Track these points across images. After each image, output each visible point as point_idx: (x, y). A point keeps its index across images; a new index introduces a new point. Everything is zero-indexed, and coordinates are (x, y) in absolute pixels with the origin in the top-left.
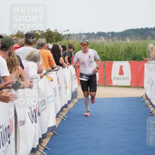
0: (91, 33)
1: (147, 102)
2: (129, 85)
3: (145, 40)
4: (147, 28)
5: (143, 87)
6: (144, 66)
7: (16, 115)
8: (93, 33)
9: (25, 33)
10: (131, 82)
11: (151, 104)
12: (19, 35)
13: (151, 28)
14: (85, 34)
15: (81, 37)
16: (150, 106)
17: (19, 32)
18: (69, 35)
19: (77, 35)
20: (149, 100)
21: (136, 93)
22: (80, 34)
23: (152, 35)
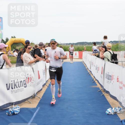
0: (67, 43)
1: (83, 63)
2: (78, 58)
3: (82, 45)
4: (83, 42)
5: (82, 59)
6: (82, 53)
7: (46, 67)
8: (68, 43)
9: (48, 43)
10: (79, 57)
11: (85, 63)
12: (47, 44)
13: (84, 42)
14: (66, 44)
15: (64, 45)
16: (84, 64)
17: (47, 43)
18: (61, 44)
19: (63, 44)
20: (84, 62)
21: (80, 60)
22: (64, 44)
23: (85, 44)
